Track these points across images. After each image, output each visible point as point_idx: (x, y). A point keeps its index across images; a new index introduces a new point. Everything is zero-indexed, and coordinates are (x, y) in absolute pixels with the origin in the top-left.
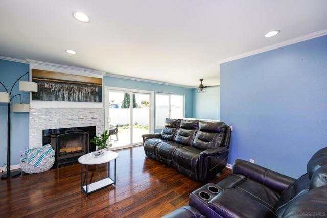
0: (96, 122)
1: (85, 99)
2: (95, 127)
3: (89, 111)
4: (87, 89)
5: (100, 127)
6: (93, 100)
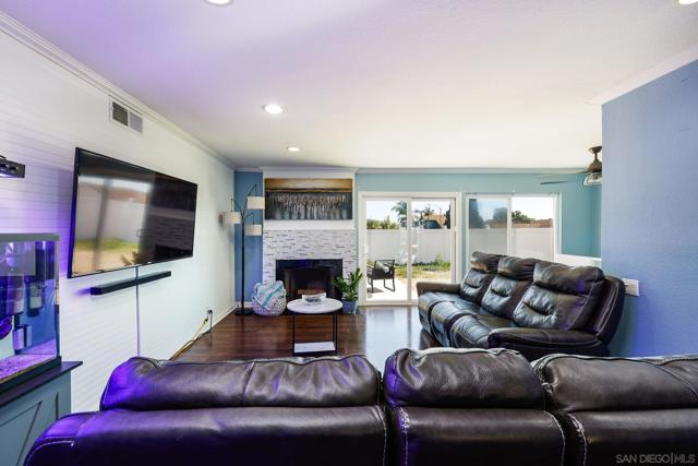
0: (343, 253)
2: (341, 261)
3: (333, 235)
5: (349, 263)
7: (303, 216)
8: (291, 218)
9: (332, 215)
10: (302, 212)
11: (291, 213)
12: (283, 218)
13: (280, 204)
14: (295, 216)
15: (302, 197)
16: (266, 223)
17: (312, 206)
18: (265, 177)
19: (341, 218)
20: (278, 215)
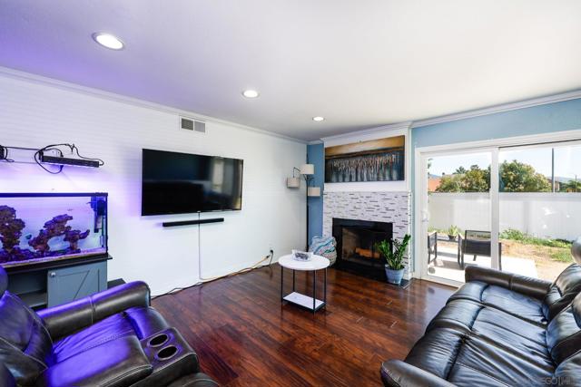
0: (393, 217)
1: (376, 176)
2: (391, 224)
3: (383, 197)
4: (380, 160)
5: (401, 227)
6: (387, 178)
7: (354, 179)
8: (344, 181)
9: (381, 177)
10: (354, 174)
11: (344, 177)
12: (338, 181)
13: (336, 168)
14: (347, 179)
15: (353, 161)
16: (326, 185)
17: (362, 168)
18: (325, 146)
19: (391, 179)
20: (334, 178)
